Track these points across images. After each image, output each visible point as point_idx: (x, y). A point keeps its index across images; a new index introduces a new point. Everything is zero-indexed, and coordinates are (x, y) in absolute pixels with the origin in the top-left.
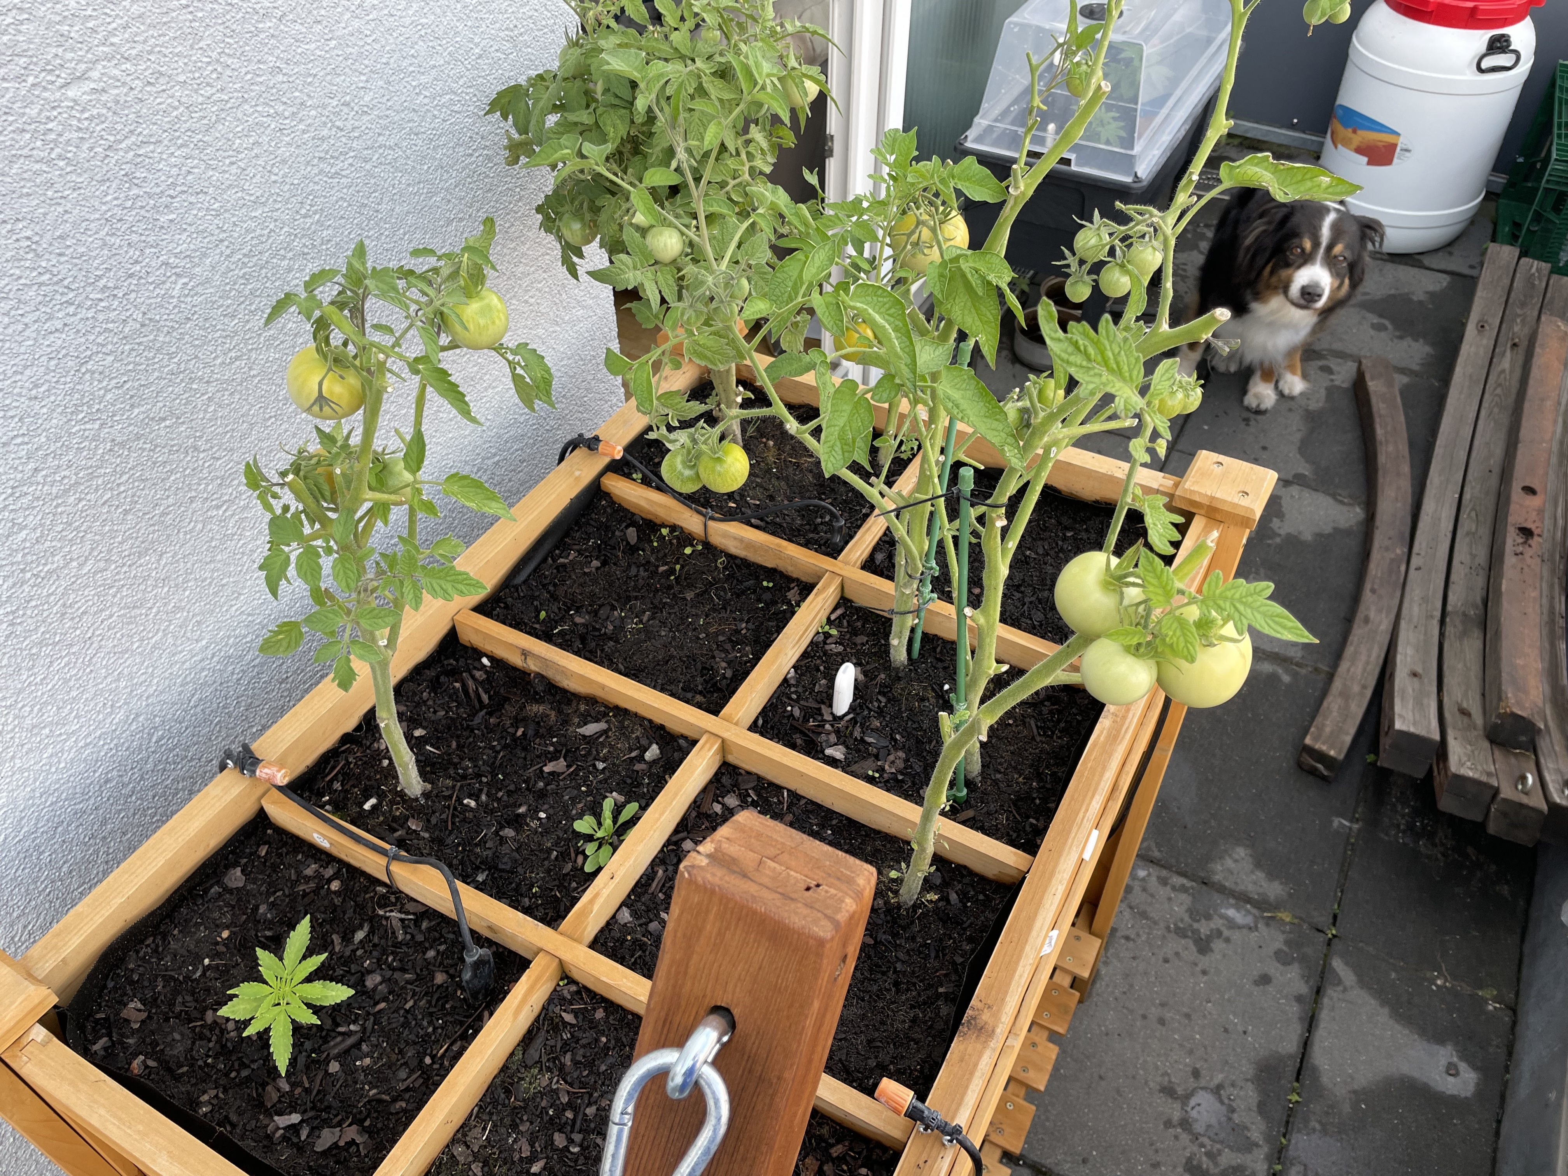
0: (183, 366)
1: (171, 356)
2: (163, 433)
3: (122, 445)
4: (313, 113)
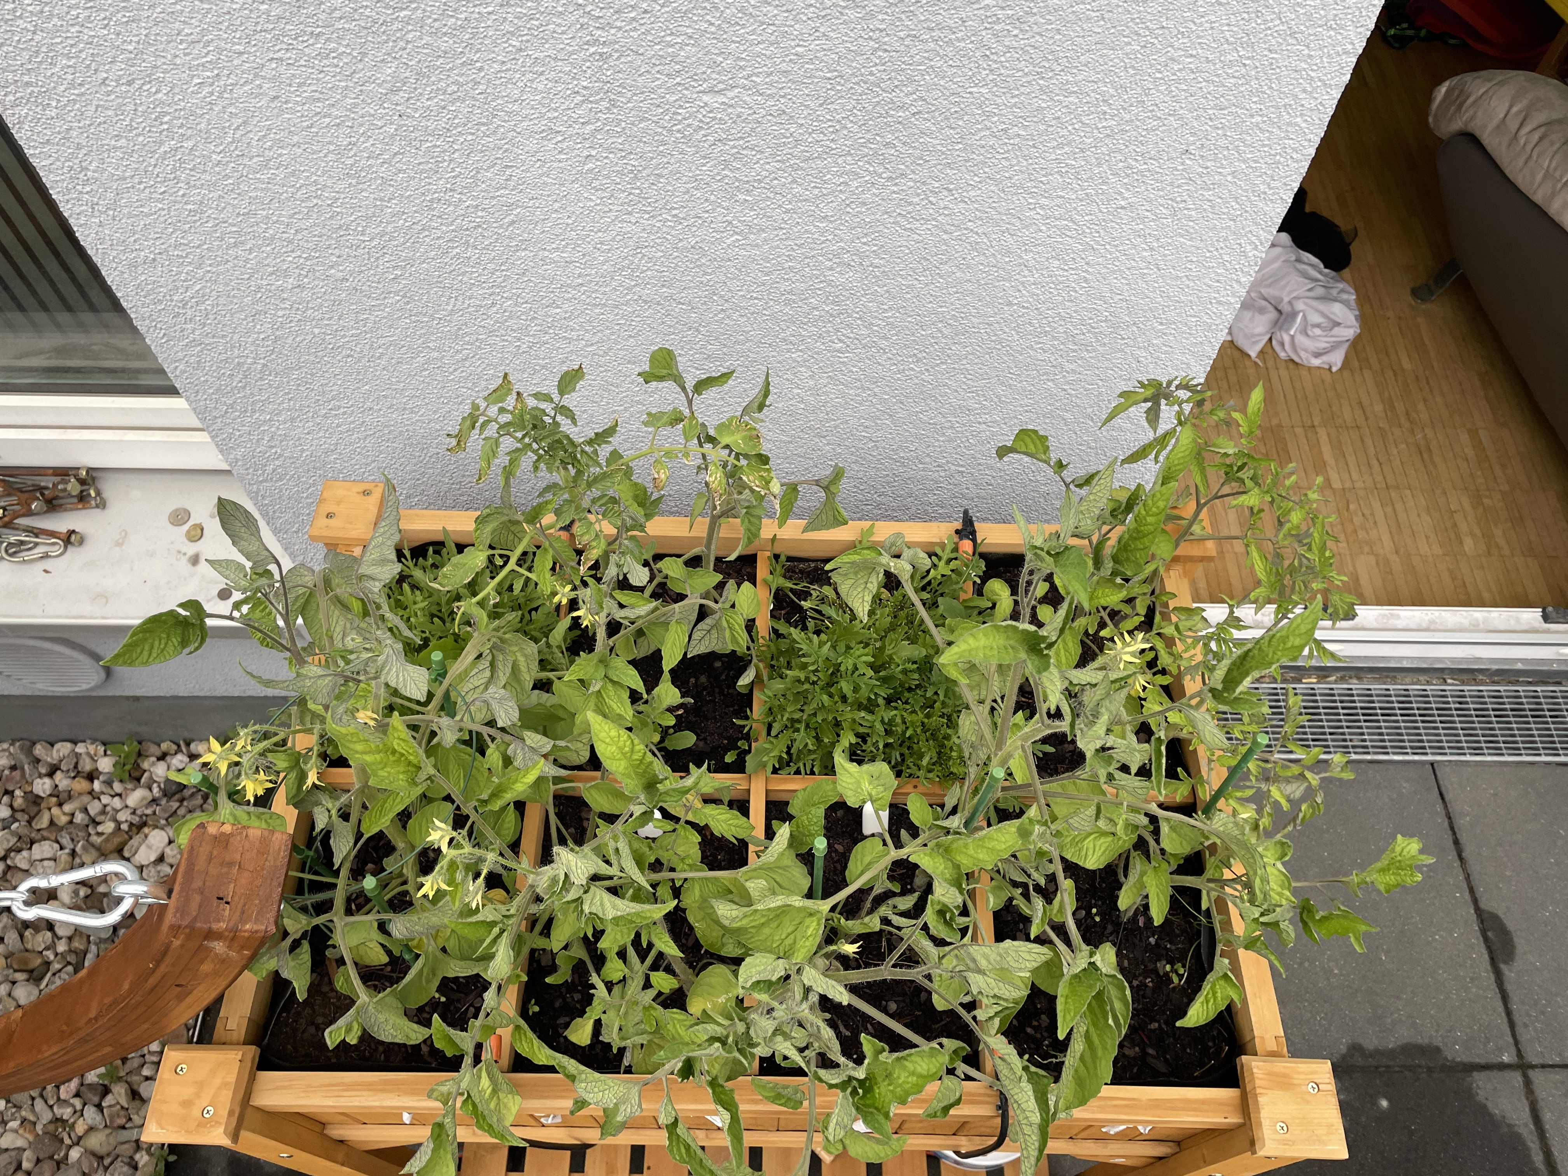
0: (711, 283)
1: (706, 274)
2: (677, 310)
3: (646, 302)
4: (912, 184)
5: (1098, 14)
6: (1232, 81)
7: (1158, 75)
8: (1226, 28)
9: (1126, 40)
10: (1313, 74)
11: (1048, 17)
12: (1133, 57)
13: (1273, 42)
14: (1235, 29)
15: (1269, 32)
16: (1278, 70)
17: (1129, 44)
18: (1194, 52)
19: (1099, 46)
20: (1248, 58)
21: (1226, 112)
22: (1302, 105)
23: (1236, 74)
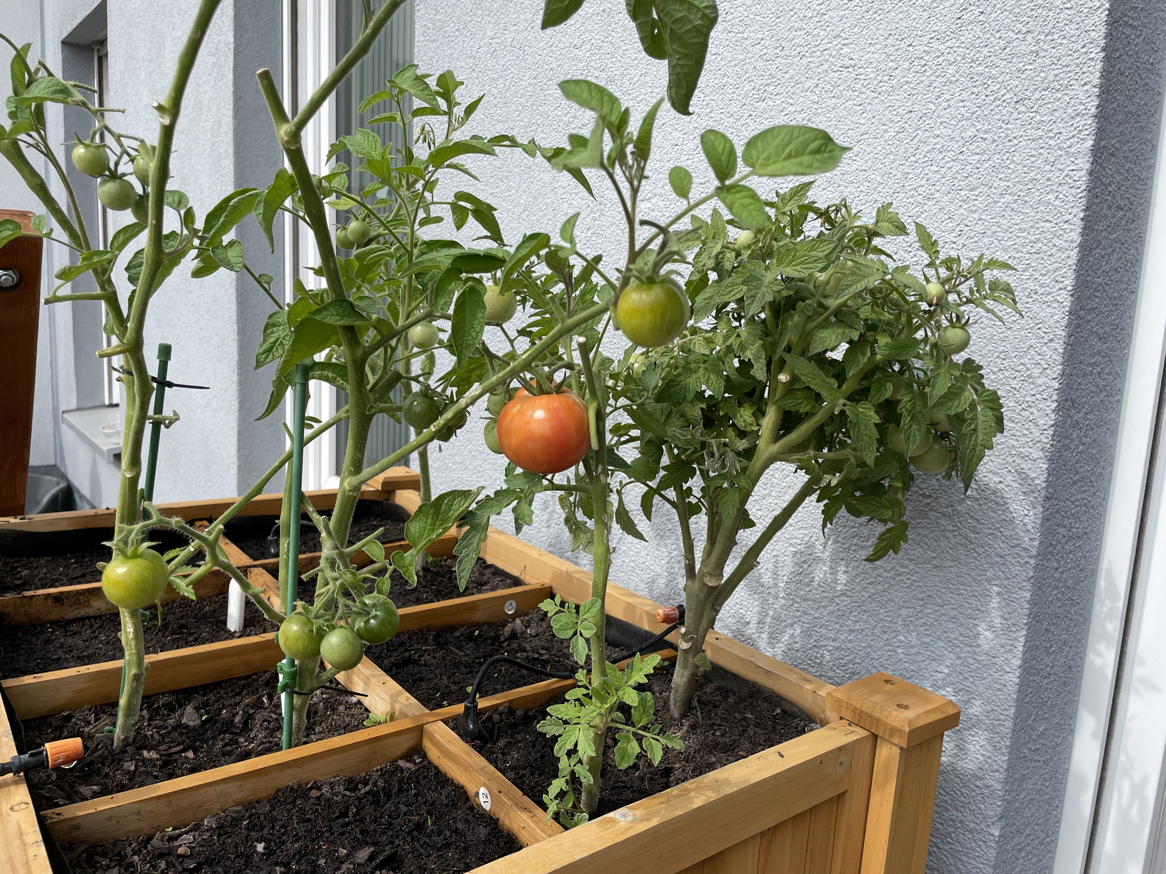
5: (861, 107)
6: (977, 157)
7: (913, 159)
8: (961, 104)
9: (884, 128)
10: (1052, 142)
11: (828, 115)
12: (890, 142)
13: (1004, 112)
14: (968, 104)
15: (998, 102)
16: (1016, 142)
17: (886, 131)
18: (938, 132)
19: (866, 136)
20: (986, 132)
21: (976, 193)
22: (1049, 179)
23: (978, 150)
